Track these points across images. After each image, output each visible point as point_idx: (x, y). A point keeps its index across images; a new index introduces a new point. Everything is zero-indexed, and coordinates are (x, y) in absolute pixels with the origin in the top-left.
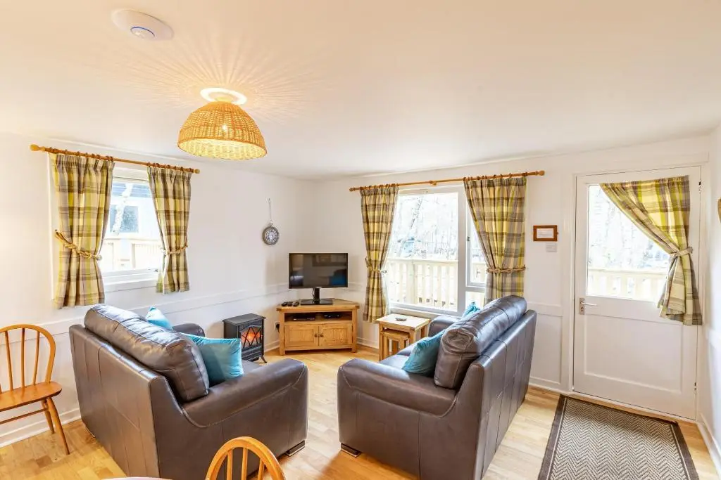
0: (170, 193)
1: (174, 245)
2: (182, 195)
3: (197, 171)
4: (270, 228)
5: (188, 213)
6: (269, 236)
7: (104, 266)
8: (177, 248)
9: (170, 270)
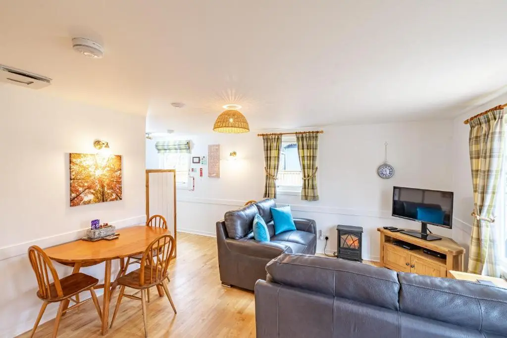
0: (305, 147)
1: (306, 175)
2: (312, 147)
3: (322, 132)
4: (385, 165)
5: (315, 157)
6: (384, 171)
7: (277, 183)
8: (308, 176)
9: (305, 188)
